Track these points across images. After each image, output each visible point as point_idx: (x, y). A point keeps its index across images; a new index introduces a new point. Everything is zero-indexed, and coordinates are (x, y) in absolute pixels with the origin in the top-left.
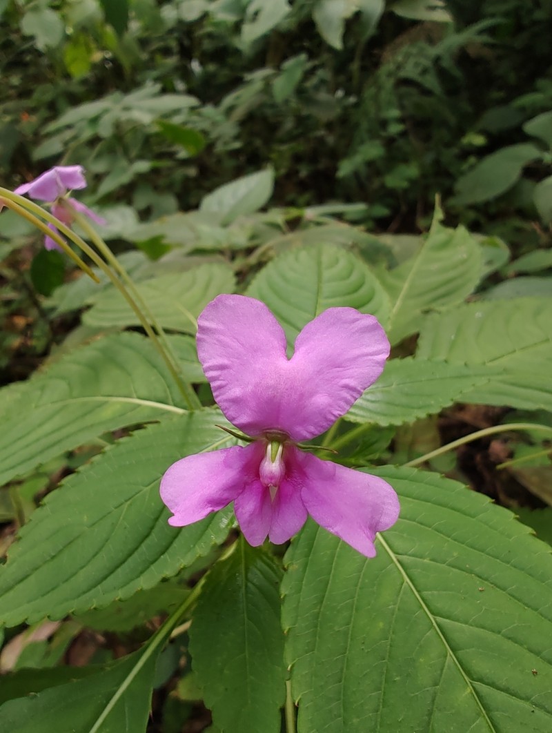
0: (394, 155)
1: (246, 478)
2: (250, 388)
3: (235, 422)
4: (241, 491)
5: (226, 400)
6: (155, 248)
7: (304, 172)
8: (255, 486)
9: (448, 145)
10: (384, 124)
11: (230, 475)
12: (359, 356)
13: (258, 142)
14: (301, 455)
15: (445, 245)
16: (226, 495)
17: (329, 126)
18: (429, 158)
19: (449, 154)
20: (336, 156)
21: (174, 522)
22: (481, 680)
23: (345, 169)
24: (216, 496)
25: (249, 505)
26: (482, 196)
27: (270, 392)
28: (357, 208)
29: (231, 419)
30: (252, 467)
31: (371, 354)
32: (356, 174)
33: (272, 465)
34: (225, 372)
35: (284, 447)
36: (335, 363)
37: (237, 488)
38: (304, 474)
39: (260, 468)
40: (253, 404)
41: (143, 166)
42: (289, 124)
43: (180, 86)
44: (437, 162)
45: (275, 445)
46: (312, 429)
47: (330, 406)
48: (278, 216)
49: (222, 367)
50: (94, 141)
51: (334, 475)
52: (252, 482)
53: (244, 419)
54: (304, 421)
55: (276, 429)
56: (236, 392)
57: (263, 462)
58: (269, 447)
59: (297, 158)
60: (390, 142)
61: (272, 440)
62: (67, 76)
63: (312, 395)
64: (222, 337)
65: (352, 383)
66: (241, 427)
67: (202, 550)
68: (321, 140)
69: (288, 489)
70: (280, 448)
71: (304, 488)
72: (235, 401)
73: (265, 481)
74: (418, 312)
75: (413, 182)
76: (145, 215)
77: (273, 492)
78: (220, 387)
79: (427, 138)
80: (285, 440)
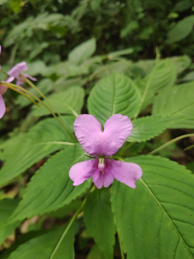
0: (142, 25)
1: (94, 169)
2: (92, 143)
3: (89, 153)
4: (93, 173)
5: (86, 147)
6: (54, 77)
7: (107, 36)
8: (97, 171)
9: (163, 18)
10: (137, 14)
11: (90, 168)
12: (124, 129)
13: (88, 27)
14: (110, 161)
15: (162, 67)
16: (89, 175)
17: (116, 17)
18: (156, 25)
19: (164, 22)
20: (120, 28)
21: (74, 184)
22: (174, 219)
23: (124, 33)
24: (86, 175)
25: (96, 177)
26: (179, 38)
27: (98, 143)
28: (129, 51)
29: (88, 153)
30: (96, 165)
31: (128, 128)
32: (128, 36)
33: (101, 165)
34: (84, 139)
35: (104, 159)
36: (117, 132)
37: (92, 172)
38: (111, 166)
39: (98, 166)
40: (93, 147)
41: (45, 45)
42: (99, 19)
43: (55, 9)
44: (160, 26)
45: (102, 159)
46: (112, 152)
47: (117, 145)
48: (99, 59)
49: (83, 137)
50: (25, 38)
51: (121, 165)
52: (96, 170)
53: (91, 152)
54: (109, 151)
55: (101, 154)
56: (88, 144)
57: (99, 164)
58: (100, 159)
59: (104, 31)
60: (140, 21)
61: (101, 157)
62: (12, 13)
63: (111, 142)
64: (82, 128)
65: (122, 137)
66: (91, 154)
67: (83, 190)
68: (113, 23)
69: (107, 170)
70: (103, 159)
71: (112, 170)
72: (88, 147)
73: (100, 170)
74: (152, 95)
75: (151, 35)
76: (48, 64)
77: (103, 172)
78: (83, 144)
79: (155, 17)
80: (104, 157)
